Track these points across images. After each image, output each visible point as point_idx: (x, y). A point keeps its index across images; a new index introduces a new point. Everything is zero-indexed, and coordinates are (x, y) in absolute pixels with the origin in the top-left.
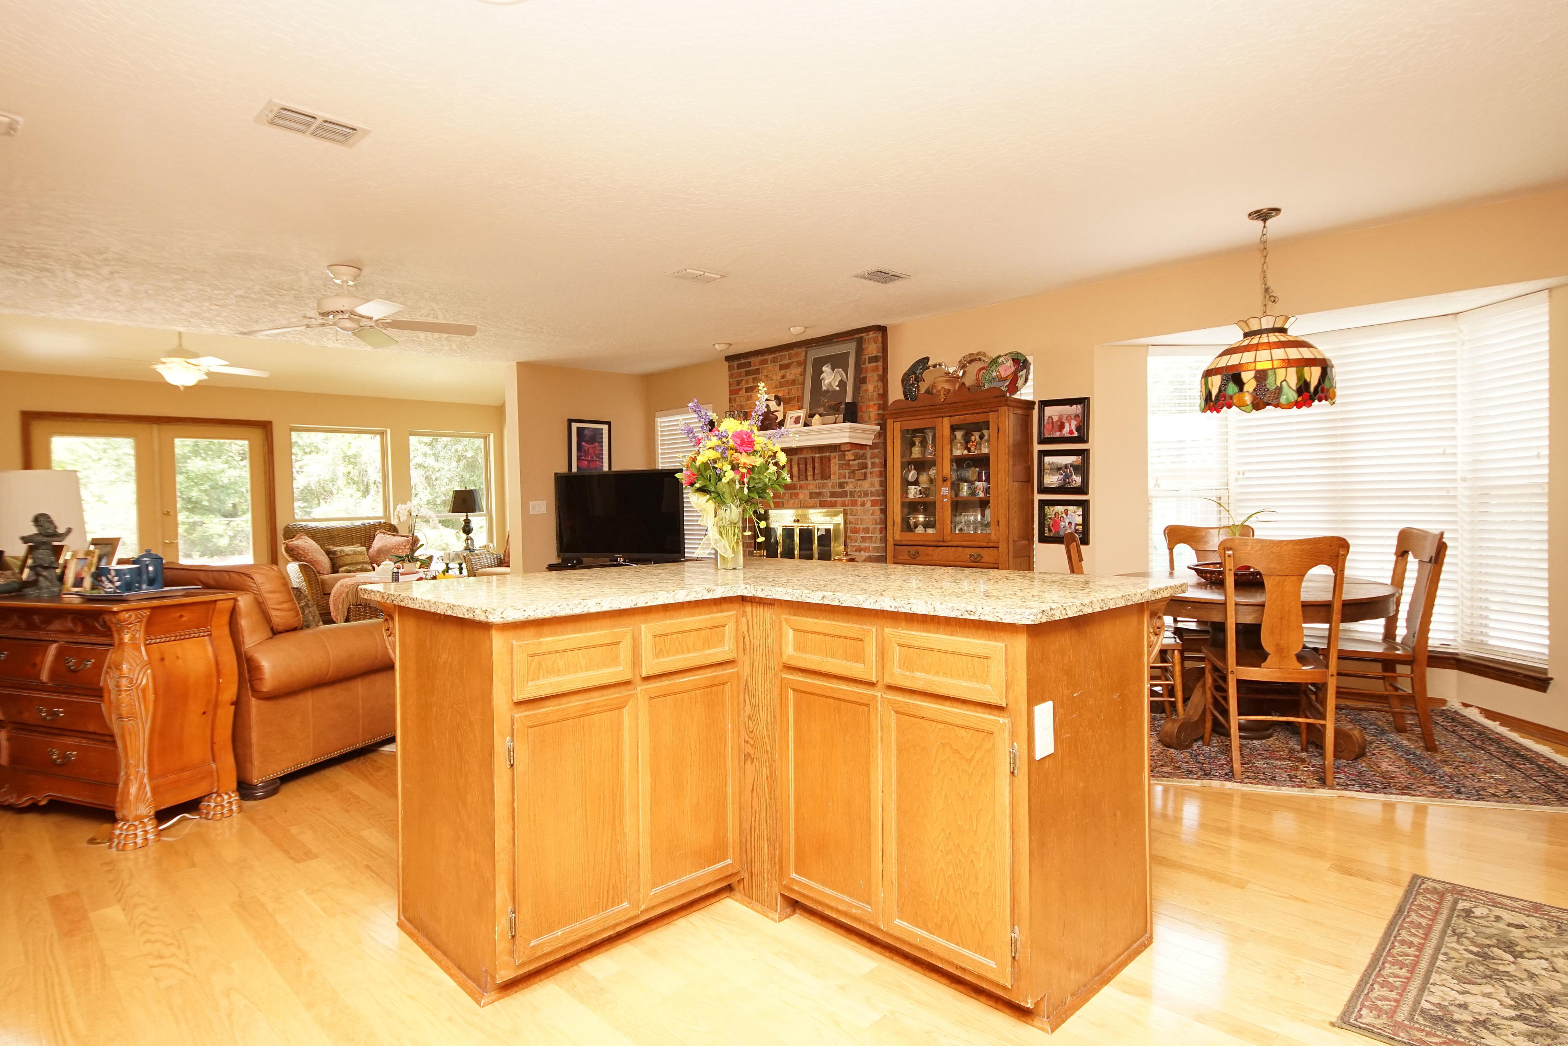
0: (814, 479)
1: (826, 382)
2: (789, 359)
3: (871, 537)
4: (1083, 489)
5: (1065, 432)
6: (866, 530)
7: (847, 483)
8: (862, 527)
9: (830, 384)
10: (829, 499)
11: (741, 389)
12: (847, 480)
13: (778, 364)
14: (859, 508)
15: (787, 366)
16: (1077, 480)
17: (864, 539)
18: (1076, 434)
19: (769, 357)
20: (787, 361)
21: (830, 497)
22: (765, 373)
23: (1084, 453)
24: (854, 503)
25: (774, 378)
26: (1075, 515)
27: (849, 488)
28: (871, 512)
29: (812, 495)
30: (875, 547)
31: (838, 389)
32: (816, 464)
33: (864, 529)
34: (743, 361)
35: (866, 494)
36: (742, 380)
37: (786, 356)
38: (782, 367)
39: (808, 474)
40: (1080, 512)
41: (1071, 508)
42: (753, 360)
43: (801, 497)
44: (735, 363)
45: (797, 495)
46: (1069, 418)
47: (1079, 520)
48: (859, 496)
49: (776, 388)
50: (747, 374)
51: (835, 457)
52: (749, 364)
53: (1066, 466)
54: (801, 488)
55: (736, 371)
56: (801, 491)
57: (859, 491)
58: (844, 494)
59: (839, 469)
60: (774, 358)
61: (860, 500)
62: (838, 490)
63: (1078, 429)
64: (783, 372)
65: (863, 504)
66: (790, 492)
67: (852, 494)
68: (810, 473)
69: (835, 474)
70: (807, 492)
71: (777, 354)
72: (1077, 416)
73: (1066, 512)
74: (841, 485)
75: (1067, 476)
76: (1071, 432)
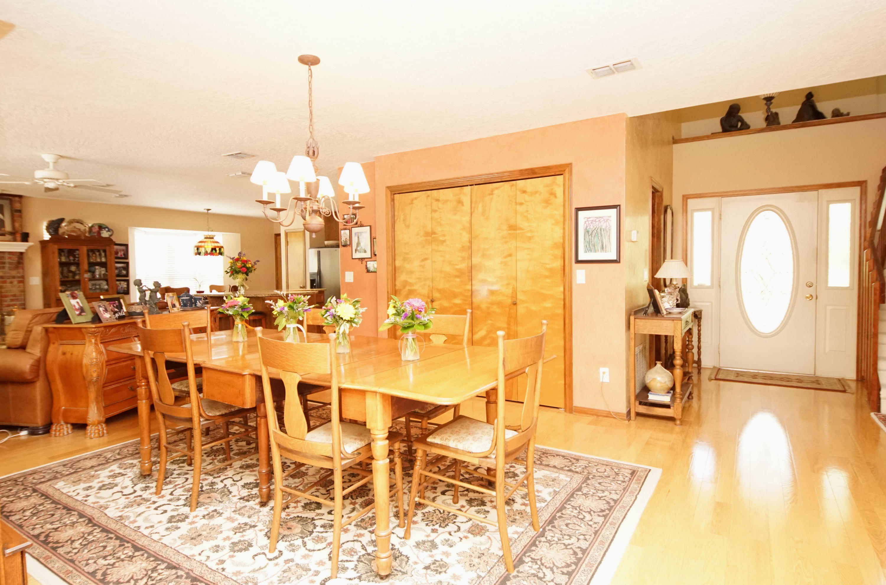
3: (19, 299)
4: (127, 275)
5: (119, 255)
6: (14, 296)
8: (11, 294)
14: (8, 284)
16: (124, 272)
17: (12, 300)
18: (123, 256)
23: (127, 264)
24: (5, 282)
26: (124, 285)
28: (18, 286)
35: (14, 277)
40: (126, 283)
41: (122, 282)
46: (121, 250)
47: (125, 286)
53: (120, 267)
57: (8, 276)
61: (8, 280)
63: (124, 254)
65: (11, 283)
72: (123, 250)
73: (120, 284)
75: (120, 271)
76: (121, 255)
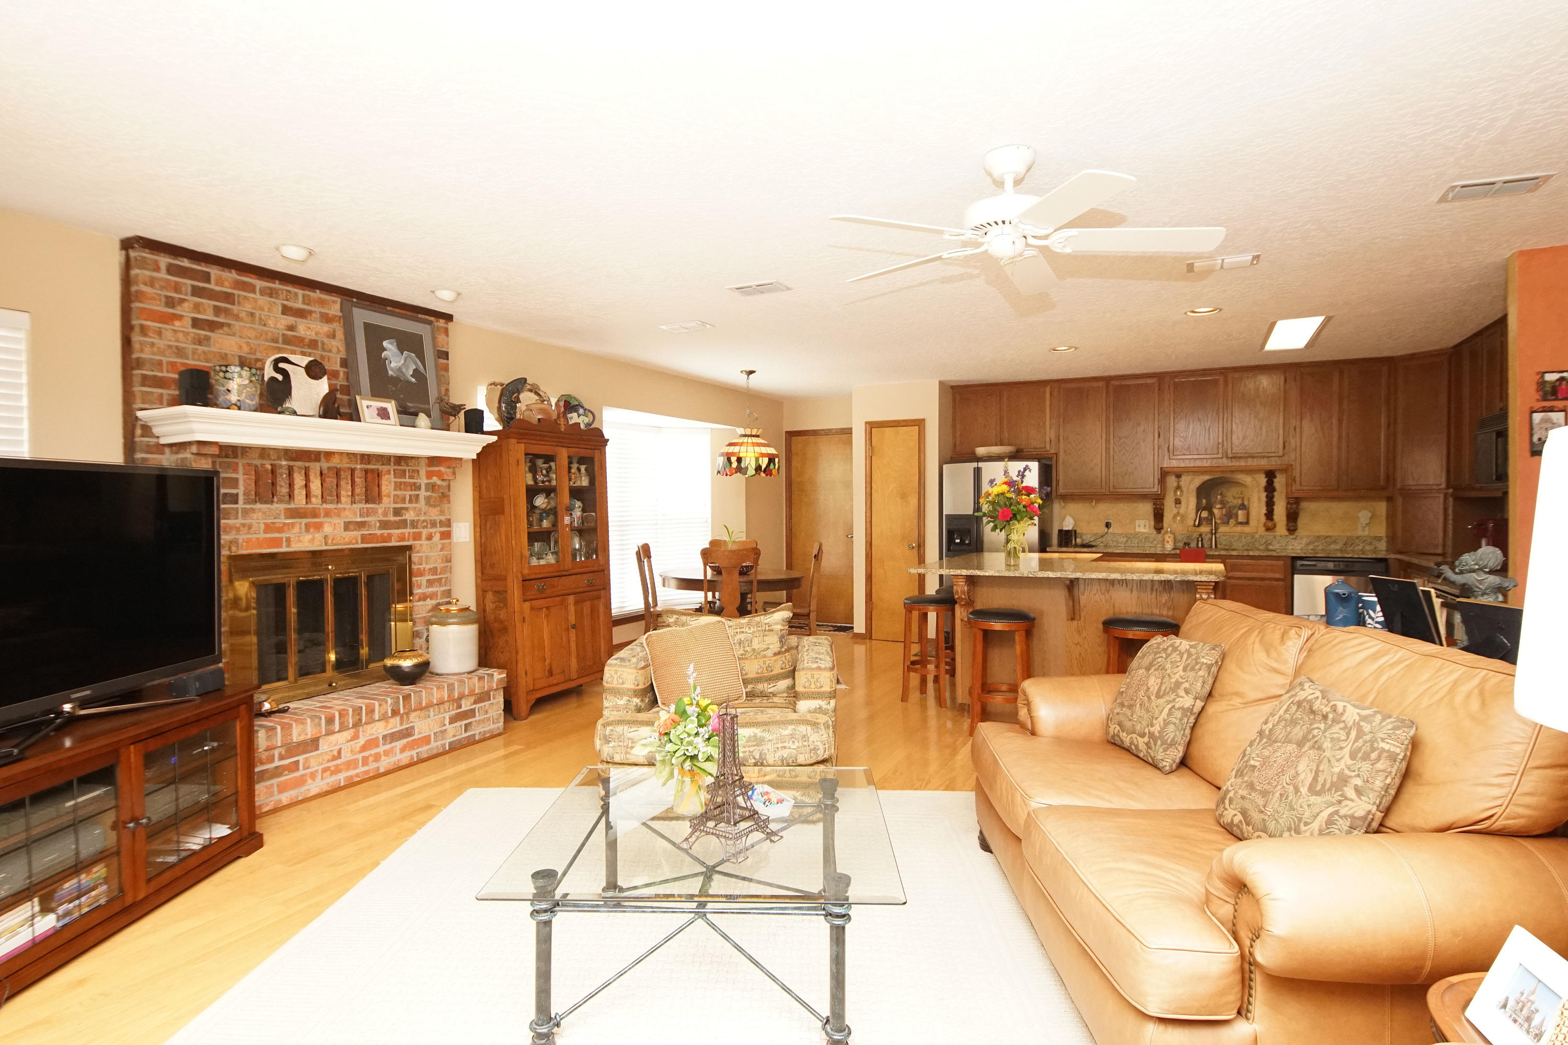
0: (353, 502)
1: (393, 365)
2: (304, 303)
3: (441, 579)
6: (434, 571)
7: (407, 509)
8: (428, 567)
9: (399, 369)
10: (379, 532)
11: (180, 317)
12: (407, 505)
13: (279, 302)
14: (424, 542)
15: (301, 314)
17: (430, 583)
19: (259, 283)
20: (299, 305)
21: (380, 528)
22: (248, 307)
24: (417, 537)
25: (271, 323)
27: (409, 516)
28: (440, 546)
29: (347, 526)
30: (444, 591)
31: (413, 380)
32: (357, 480)
33: (430, 569)
34: (186, 263)
35: (433, 524)
36: (182, 301)
37: (299, 295)
38: (286, 310)
39: (343, 493)
42: (214, 271)
43: (327, 529)
44: (164, 260)
45: (319, 527)
48: (426, 527)
49: (276, 341)
50: (196, 292)
51: (389, 472)
52: (206, 277)
54: (328, 514)
55: (163, 275)
56: (328, 520)
57: (424, 521)
58: (403, 524)
59: (395, 490)
60: (270, 289)
61: (425, 532)
62: (392, 518)
64: (291, 320)
65: (430, 538)
66: (304, 521)
67: (414, 524)
68: (345, 492)
69: (389, 496)
70: (339, 522)
71: (277, 285)
74: (397, 512)
